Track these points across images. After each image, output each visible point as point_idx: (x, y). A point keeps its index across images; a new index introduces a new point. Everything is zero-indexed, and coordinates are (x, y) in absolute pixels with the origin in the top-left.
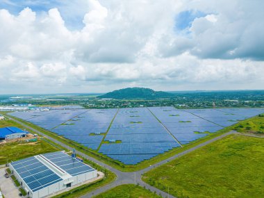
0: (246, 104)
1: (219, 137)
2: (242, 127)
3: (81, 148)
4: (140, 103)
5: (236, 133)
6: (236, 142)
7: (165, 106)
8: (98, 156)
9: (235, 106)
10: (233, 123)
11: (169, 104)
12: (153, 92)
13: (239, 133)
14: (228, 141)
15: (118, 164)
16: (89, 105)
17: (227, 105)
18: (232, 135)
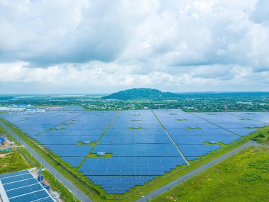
0: (262, 107)
1: (235, 151)
2: (262, 136)
3: (59, 164)
4: (145, 105)
5: (256, 145)
6: (259, 158)
7: (171, 108)
8: (75, 177)
9: (250, 110)
10: (251, 131)
11: (176, 107)
12: (161, 93)
13: (259, 145)
14: (248, 157)
15: (99, 193)
16: (90, 106)
17: (240, 108)
18: (252, 147)
